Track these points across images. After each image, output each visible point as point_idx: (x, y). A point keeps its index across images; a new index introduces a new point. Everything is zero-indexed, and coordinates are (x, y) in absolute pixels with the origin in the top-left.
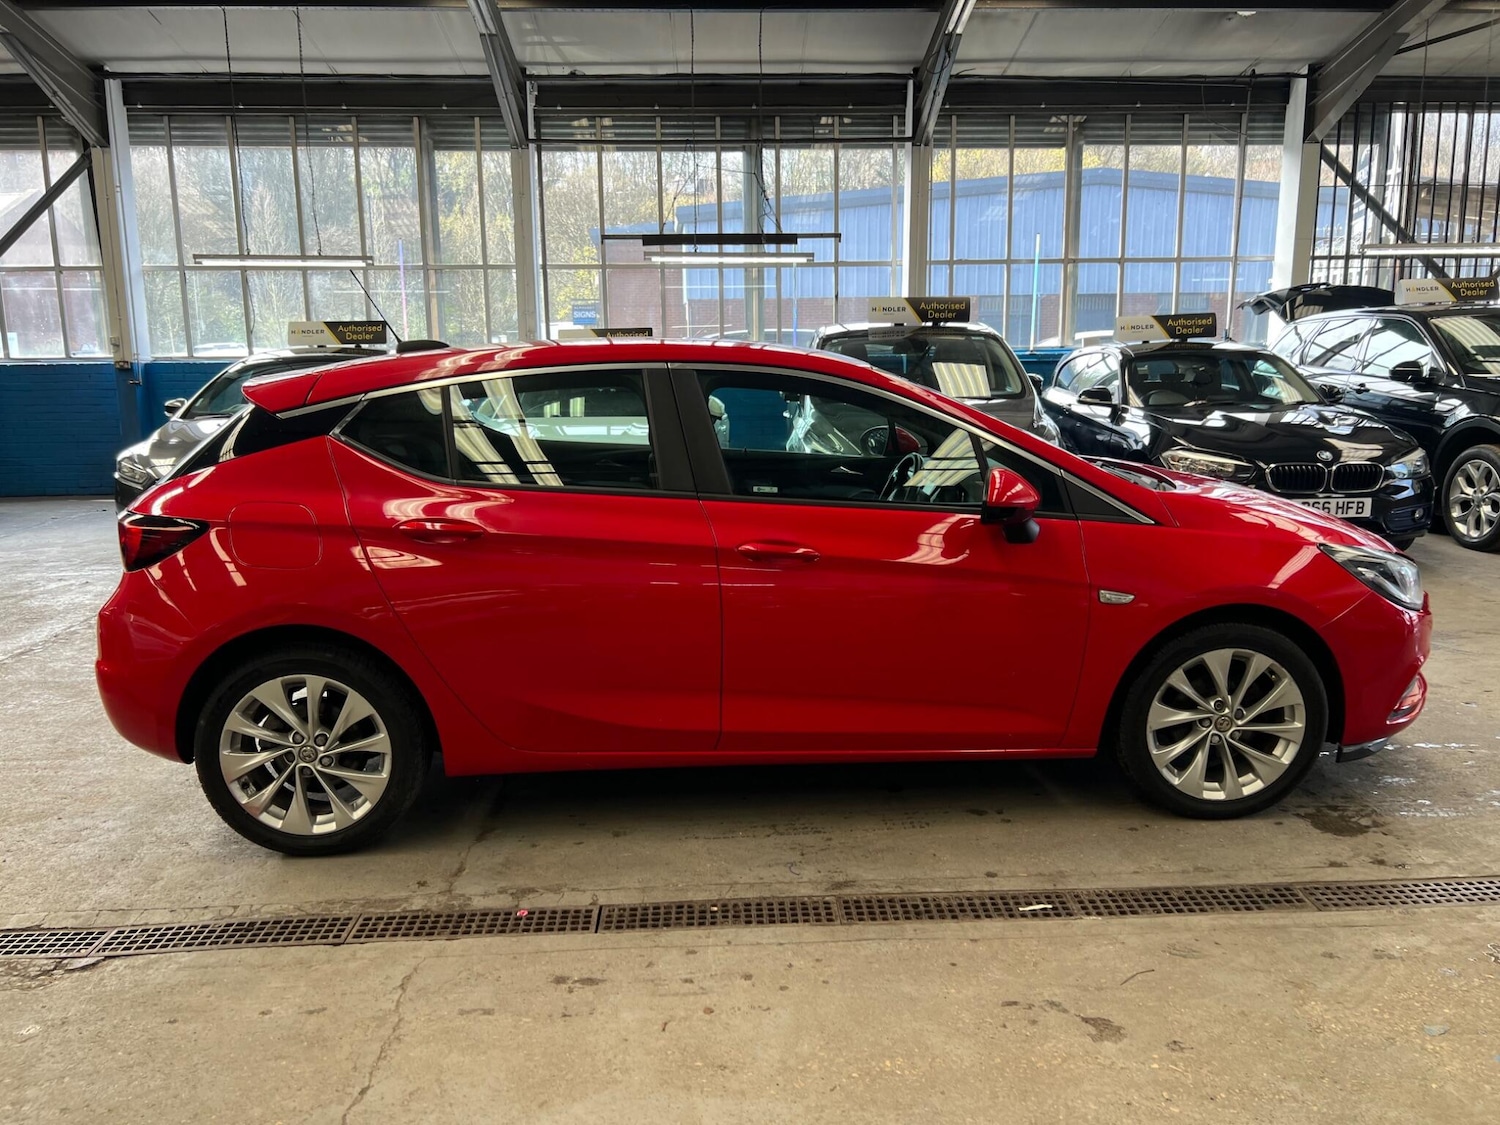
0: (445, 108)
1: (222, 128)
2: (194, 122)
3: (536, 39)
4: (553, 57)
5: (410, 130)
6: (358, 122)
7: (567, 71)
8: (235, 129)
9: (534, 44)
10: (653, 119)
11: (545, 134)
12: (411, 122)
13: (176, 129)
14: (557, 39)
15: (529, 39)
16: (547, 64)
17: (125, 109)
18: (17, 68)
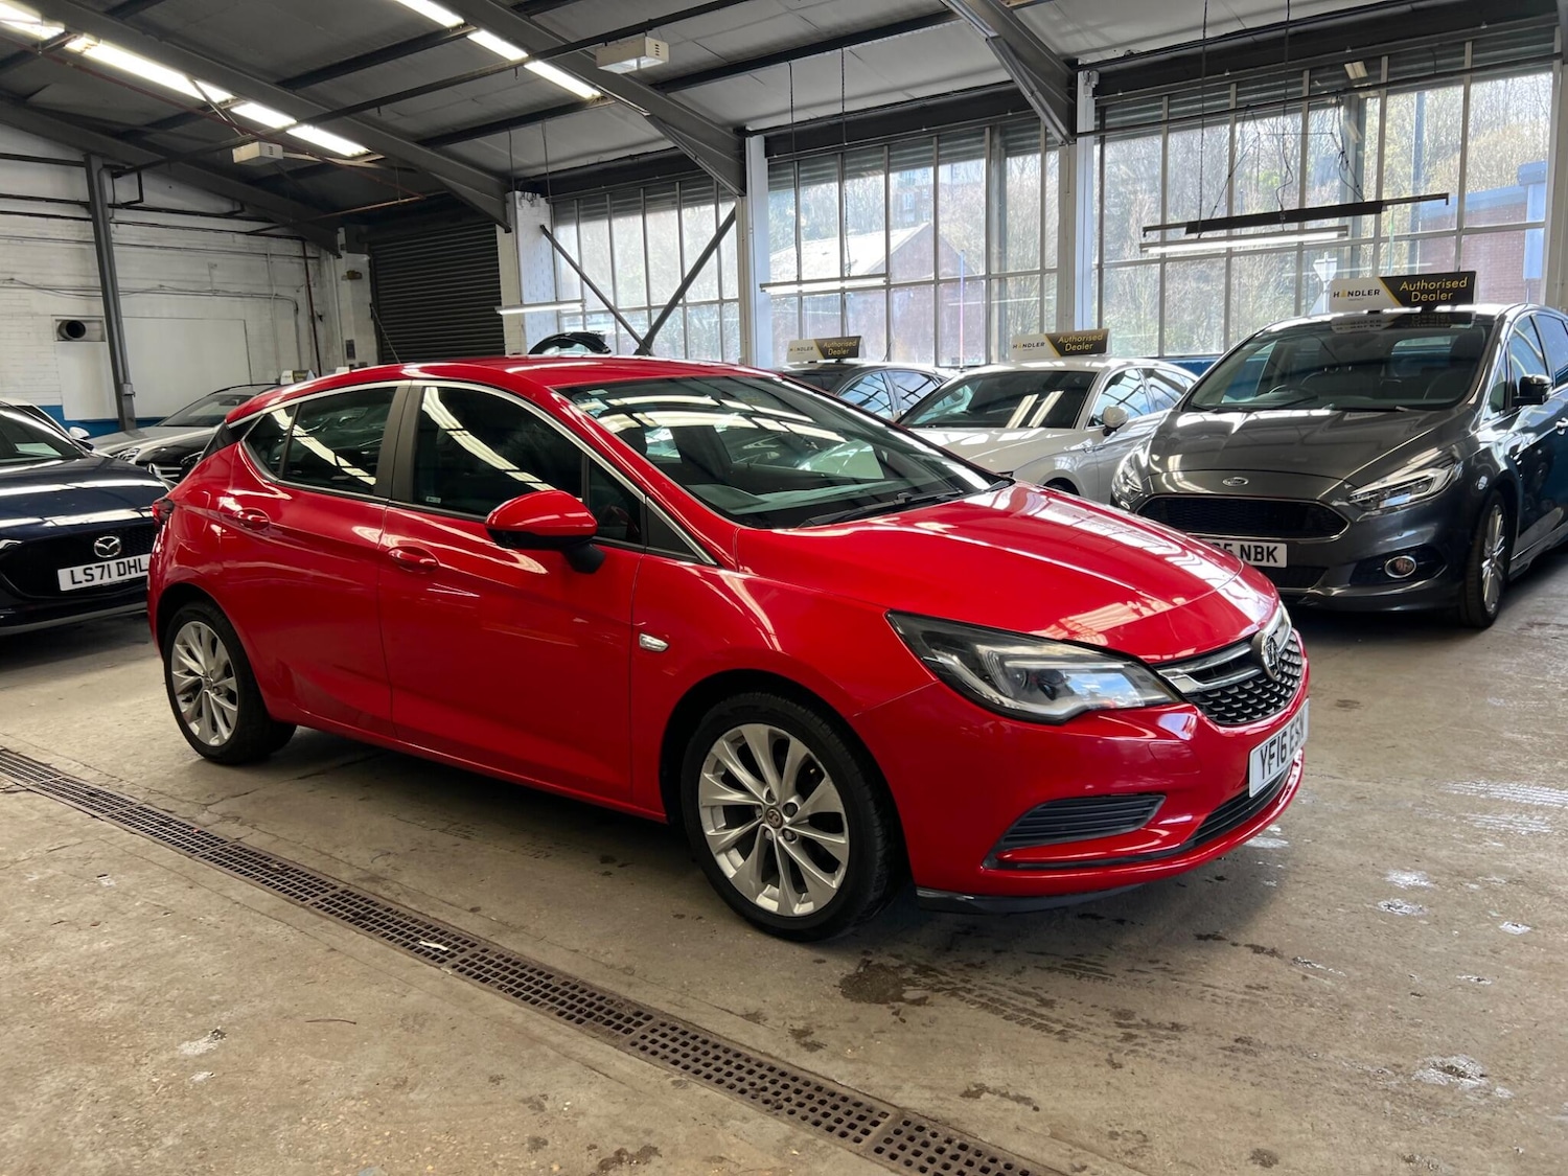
0: (1010, 114)
1: (833, 166)
2: (817, 163)
3: (1070, 27)
4: (1098, 43)
5: (982, 141)
6: (939, 142)
7: (1120, 53)
8: (843, 165)
9: (1069, 33)
10: (1227, 87)
11: (1109, 124)
12: (983, 133)
13: (804, 171)
14: (1091, 23)
15: (1063, 30)
16: (1097, 50)
17: (766, 160)
18: (669, 144)
